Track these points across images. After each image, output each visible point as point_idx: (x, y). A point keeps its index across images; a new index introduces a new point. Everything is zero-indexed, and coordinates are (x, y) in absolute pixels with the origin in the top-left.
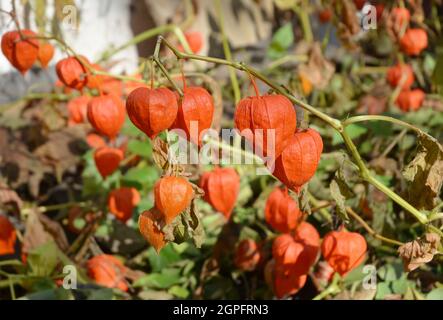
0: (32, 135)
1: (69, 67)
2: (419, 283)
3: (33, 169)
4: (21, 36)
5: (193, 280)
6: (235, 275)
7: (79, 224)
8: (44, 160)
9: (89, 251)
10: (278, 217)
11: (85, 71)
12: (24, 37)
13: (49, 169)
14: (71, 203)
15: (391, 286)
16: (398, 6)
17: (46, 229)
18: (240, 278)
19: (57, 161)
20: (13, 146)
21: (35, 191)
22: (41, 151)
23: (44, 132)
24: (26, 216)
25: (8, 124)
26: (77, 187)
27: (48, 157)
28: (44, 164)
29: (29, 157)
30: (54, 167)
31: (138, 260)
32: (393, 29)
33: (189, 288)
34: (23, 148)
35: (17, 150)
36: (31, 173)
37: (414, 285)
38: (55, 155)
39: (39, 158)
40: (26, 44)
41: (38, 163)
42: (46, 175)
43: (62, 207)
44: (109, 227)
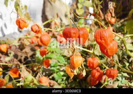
0: (21, 47)
1: (35, 27)
2: (129, 80)
3: (22, 55)
4: (21, 20)
5: (67, 82)
6: (78, 80)
7: (35, 69)
8: (25, 53)
9: (39, 76)
10: (91, 65)
11: (39, 28)
12: (22, 20)
13: (26, 55)
14: (32, 64)
15: (121, 82)
16: (108, 13)
17: (27, 70)
18: (79, 81)
19: (28, 53)
20: (17, 50)
21: (23, 61)
22: (24, 51)
23: (25, 46)
24: (22, 67)
25: (15, 45)
26: (33, 59)
27: (26, 52)
28: (25, 54)
29: (21, 52)
30: (27, 54)
31: (51, 77)
32: (107, 18)
33: (66, 84)
34: (19, 50)
35: (18, 51)
36: (22, 56)
37: (128, 81)
38: (27, 52)
39: (23, 53)
40: (23, 22)
41: (23, 54)
42: (25, 57)
43: (30, 65)
44: (42, 69)
